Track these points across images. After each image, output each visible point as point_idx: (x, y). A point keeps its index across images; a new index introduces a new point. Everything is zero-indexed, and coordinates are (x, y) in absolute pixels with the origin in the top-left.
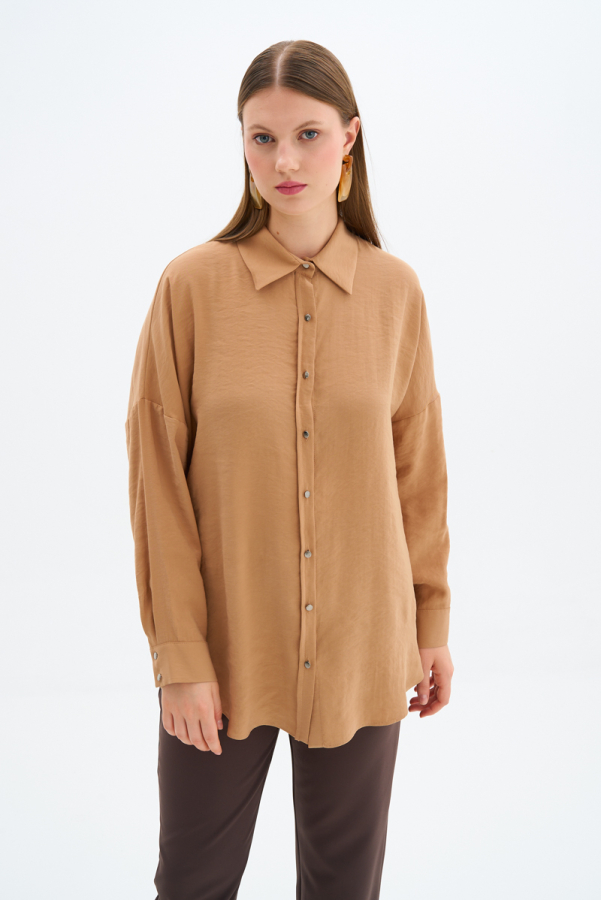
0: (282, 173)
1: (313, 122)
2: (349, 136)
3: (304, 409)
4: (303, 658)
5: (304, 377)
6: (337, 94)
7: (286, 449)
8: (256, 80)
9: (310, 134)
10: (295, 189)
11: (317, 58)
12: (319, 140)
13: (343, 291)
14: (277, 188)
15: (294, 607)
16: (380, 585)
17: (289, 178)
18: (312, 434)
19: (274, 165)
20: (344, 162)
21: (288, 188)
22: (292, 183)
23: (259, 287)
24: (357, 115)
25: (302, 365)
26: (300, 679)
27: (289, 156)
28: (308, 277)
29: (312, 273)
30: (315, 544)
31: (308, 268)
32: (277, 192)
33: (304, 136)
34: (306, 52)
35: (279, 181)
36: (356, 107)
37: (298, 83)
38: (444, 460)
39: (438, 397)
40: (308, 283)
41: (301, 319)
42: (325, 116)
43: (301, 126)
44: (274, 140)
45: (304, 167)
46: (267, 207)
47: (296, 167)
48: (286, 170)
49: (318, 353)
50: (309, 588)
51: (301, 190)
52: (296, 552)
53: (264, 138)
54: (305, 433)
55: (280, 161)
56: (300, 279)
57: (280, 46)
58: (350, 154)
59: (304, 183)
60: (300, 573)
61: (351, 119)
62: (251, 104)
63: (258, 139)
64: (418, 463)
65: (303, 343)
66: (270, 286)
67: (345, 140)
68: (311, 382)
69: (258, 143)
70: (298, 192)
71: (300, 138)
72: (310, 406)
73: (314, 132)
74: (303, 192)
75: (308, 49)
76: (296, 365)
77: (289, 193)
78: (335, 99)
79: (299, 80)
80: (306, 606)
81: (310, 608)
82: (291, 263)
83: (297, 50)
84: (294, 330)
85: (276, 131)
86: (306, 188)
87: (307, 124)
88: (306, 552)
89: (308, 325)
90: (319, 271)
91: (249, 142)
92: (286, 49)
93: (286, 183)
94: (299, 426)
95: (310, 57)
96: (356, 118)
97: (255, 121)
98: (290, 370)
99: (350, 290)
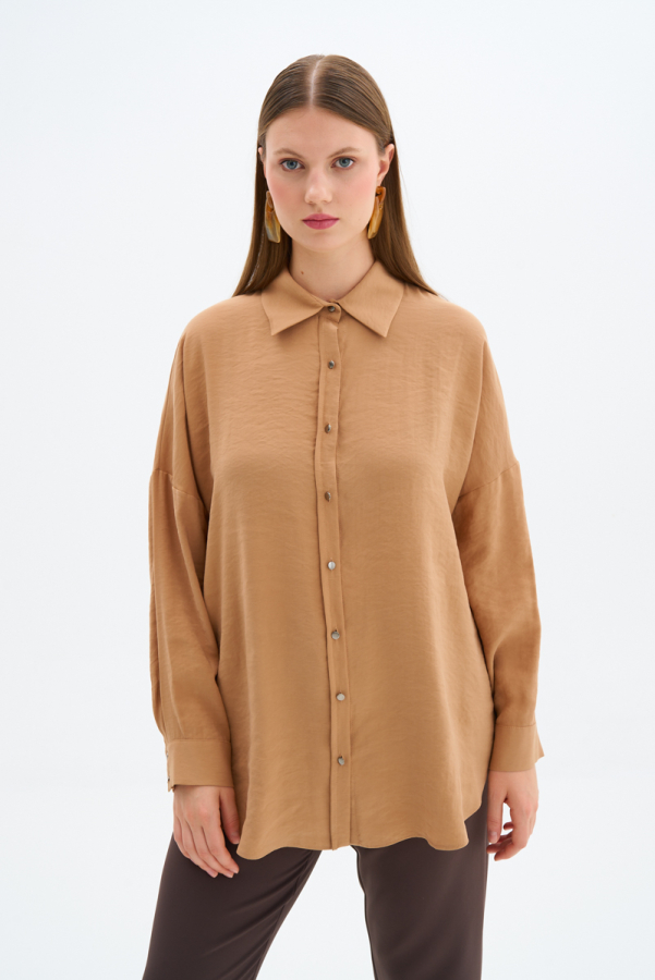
0: (312, 205)
1: (350, 149)
2: (382, 165)
3: (325, 467)
4: (335, 754)
6: (375, 117)
7: (304, 513)
8: (284, 96)
9: (344, 162)
10: (326, 223)
11: (355, 76)
12: (356, 168)
13: (376, 335)
14: (305, 221)
15: (323, 696)
17: (320, 210)
18: (334, 496)
19: (303, 196)
20: (377, 195)
21: (318, 222)
22: (323, 215)
23: (276, 330)
24: (393, 141)
25: (324, 418)
26: (333, 779)
27: (321, 186)
28: (333, 321)
29: (337, 316)
30: (343, 623)
31: (333, 311)
32: (304, 226)
33: (338, 164)
34: (342, 69)
35: (309, 213)
36: (392, 133)
37: (336, 103)
38: (528, 541)
39: (516, 464)
40: (333, 327)
41: (324, 365)
42: (361, 141)
43: (337, 153)
44: (303, 167)
45: (337, 198)
47: (329, 198)
48: (317, 201)
49: (342, 404)
50: (340, 675)
51: (332, 225)
52: (322, 633)
53: (291, 164)
54: (326, 497)
55: (311, 191)
56: (324, 323)
57: (312, 59)
58: (383, 185)
59: (336, 216)
60: (327, 658)
61: (386, 146)
62: (279, 126)
63: (285, 164)
65: (326, 393)
66: (287, 334)
67: (378, 169)
68: (334, 436)
69: (284, 169)
70: (329, 226)
71: (334, 166)
72: (333, 463)
73: (349, 159)
74: (335, 227)
75: (344, 65)
76: (316, 418)
77: (319, 228)
78: (374, 123)
79: (337, 101)
80: (337, 695)
81: (341, 697)
82: (314, 306)
83: (333, 66)
84: (314, 379)
85: (307, 156)
86: (338, 223)
87: (344, 151)
88: (333, 633)
89: (331, 372)
90: (346, 315)
91: (274, 167)
92: (318, 64)
93: (316, 216)
94: (320, 488)
95: (347, 75)
96: (392, 146)
97: (283, 145)
98: (310, 424)
99: (385, 334)
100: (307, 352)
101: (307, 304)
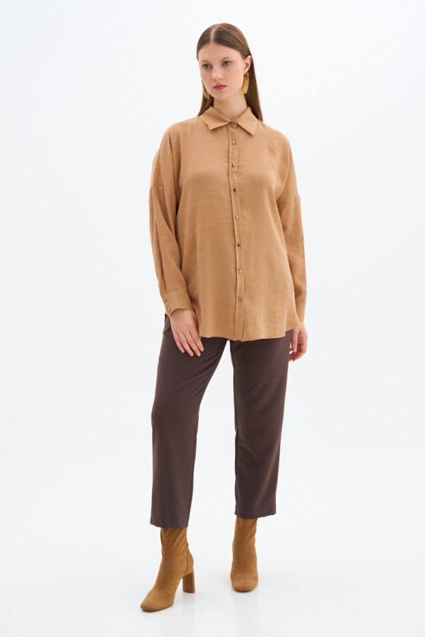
0: (215, 80)
1: (228, 58)
2: (247, 64)
3: (233, 180)
4: (238, 296)
5: (233, 166)
6: (239, 45)
7: (226, 196)
8: (203, 41)
9: (227, 63)
10: (222, 87)
11: (230, 30)
12: (232, 65)
13: (249, 134)
14: (214, 88)
15: (233, 270)
16: (271, 267)
17: (219, 83)
18: (237, 190)
19: (212, 77)
20: (245, 76)
21: (219, 87)
22: (220, 85)
23: (210, 129)
24: (250, 54)
25: (232, 162)
26: (237, 307)
27: (218, 73)
28: (233, 128)
29: (235, 126)
30: (242, 242)
31: (233, 124)
32: (214, 90)
34: (225, 28)
35: (214, 84)
36: (249, 51)
37: (221, 41)
39: (299, 197)
40: (233, 130)
41: (231, 143)
42: (234, 55)
43: (223, 59)
44: (211, 67)
45: (225, 78)
46: (212, 98)
47: (222, 77)
48: (217, 79)
49: (239, 157)
50: (240, 262)
51: (224, 88)
52: (234, 244)
53: (207, 66)
54: (235, 190)
55: (214, 75)
56: (230, 129)
57: (214, 26)
58: (248, 72)
59: (225, 85)
61: (247, 56)
62: (202, 51)
64: (290, 227)
65: (232, 153)
66: (215, 130)
67: (245, 66)
68: (236, 169)
69: (204, 68)
71: (223, 65)
72: (236, 178)
73: (229, 62)
74: (226, 88)
75: (226, 26)
76: (229, 162)
77: (220, 90)
78: (238, 47)
79: (221, 39)
81: (240, 271)
82: (225, 121)
83: (221, 27)
84: (227, 148)
85: (212, 62)
87: (225, 58)
89: (234, 146)
90: (239, 126)
91: (201, 68)
92: (216, 27)
93: (217, 85)
94: (232, 187)
95: (226, 30)
96: (250, 56)
97: (203, 59)
98: (226, 164)
99: (253, 134)
100: (223, 138)
101: (222, 120)
